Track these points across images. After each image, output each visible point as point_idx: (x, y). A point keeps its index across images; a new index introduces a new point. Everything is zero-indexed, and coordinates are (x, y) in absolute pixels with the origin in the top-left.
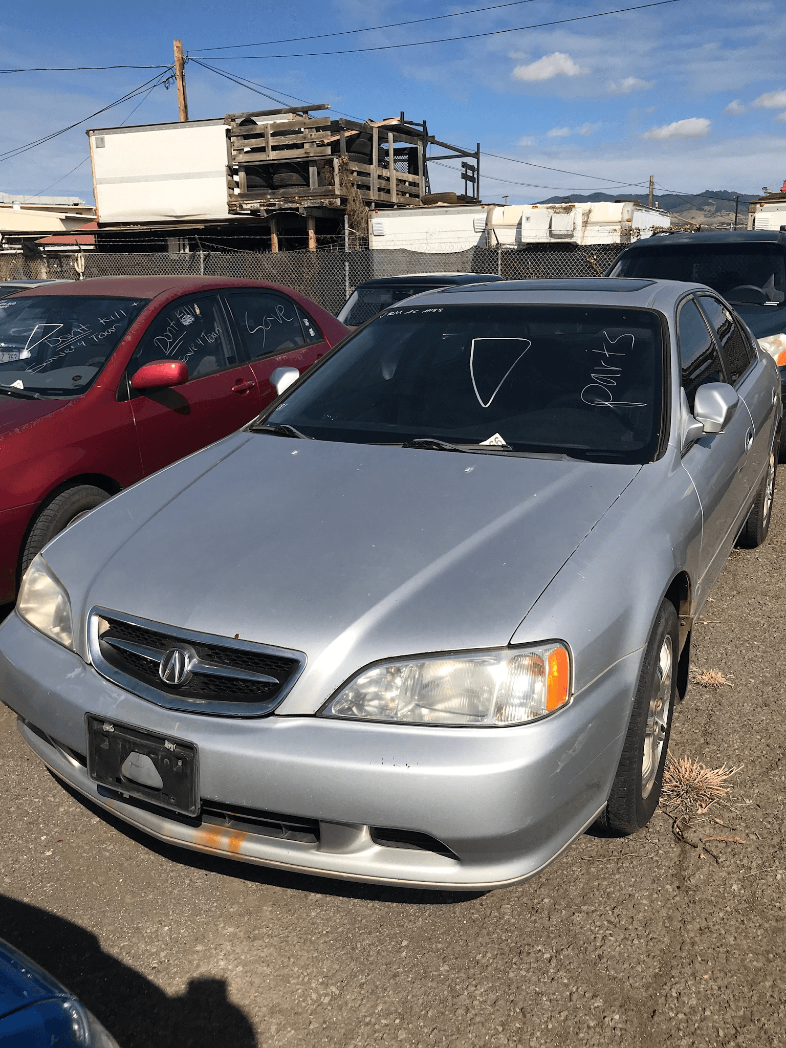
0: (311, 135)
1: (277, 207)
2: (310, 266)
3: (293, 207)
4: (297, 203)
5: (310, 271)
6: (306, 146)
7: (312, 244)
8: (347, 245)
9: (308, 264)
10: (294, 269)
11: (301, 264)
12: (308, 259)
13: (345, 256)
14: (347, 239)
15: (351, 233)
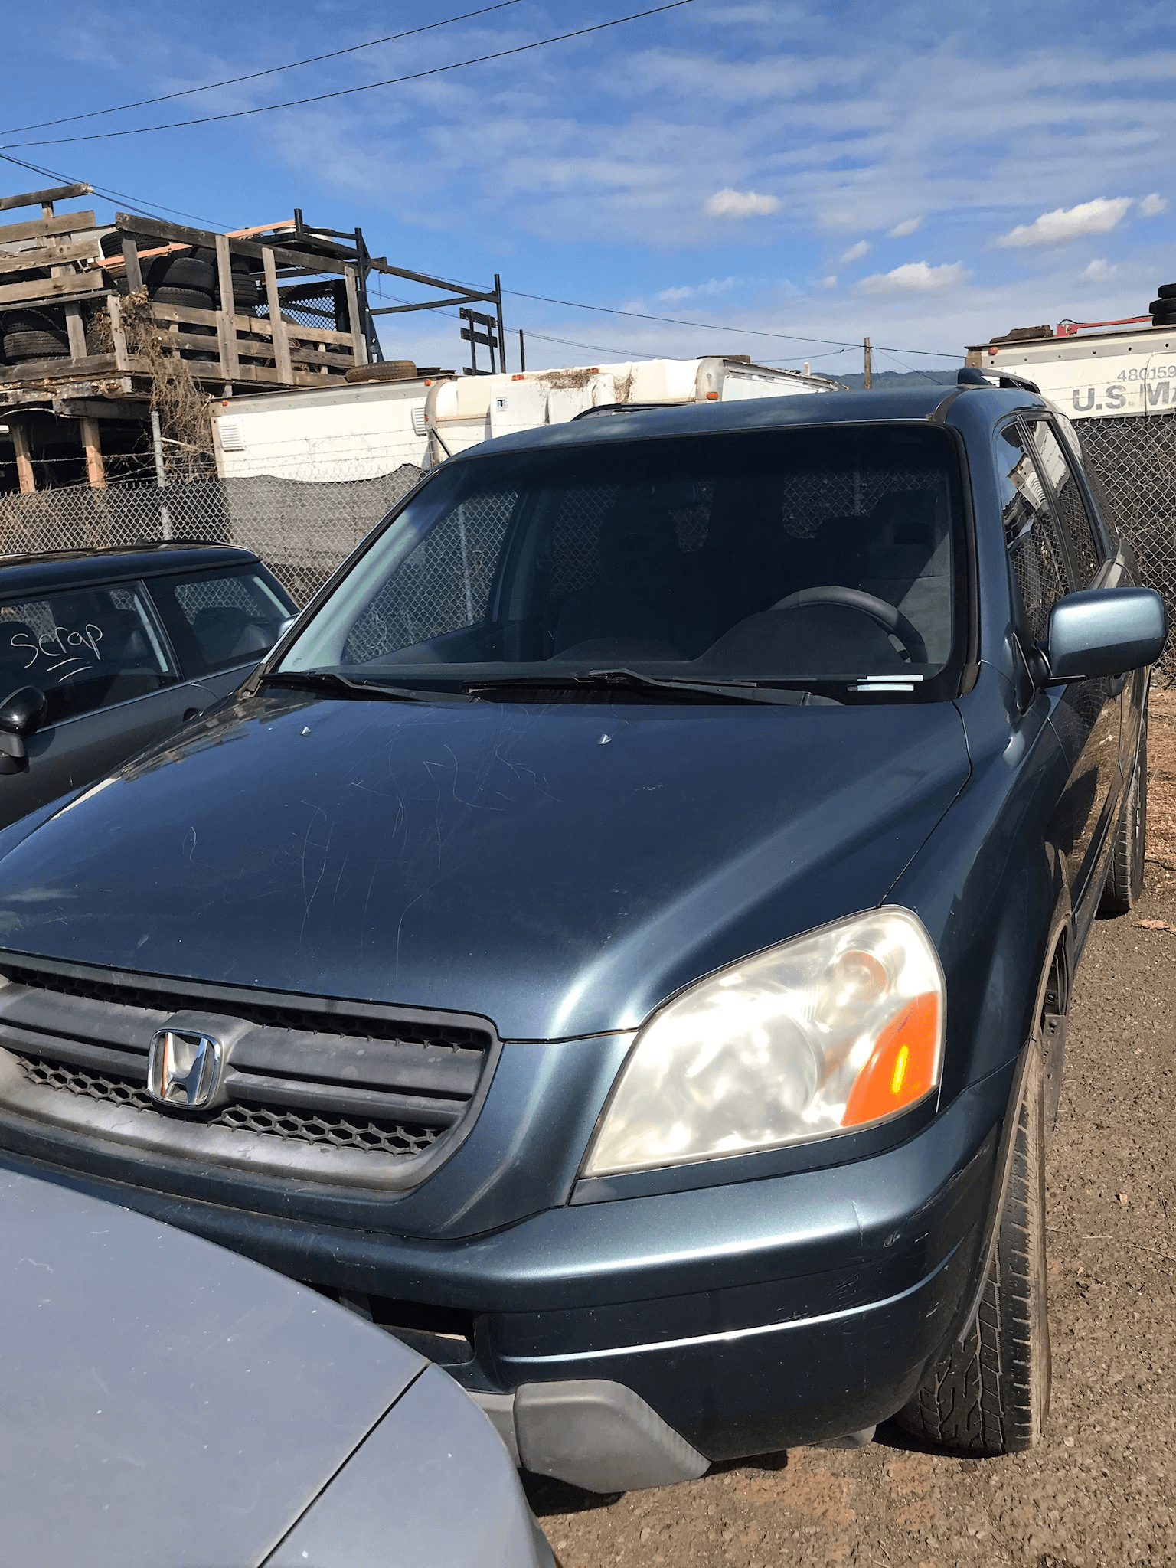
0: (61, 250)
1: (11, 402)
2: (93, 518)
3: (42, 399)
4: (47, 390)
5: (94, 528)
6: (56, 272)
7: (95, 473)
8: (160, 472)
9: (90, 513)
10: (64, 525)
11: (77, 514)
12: (88, 503)
13: (158, 494)
14: (159, 461)
15: (168, 448)
